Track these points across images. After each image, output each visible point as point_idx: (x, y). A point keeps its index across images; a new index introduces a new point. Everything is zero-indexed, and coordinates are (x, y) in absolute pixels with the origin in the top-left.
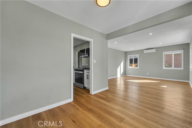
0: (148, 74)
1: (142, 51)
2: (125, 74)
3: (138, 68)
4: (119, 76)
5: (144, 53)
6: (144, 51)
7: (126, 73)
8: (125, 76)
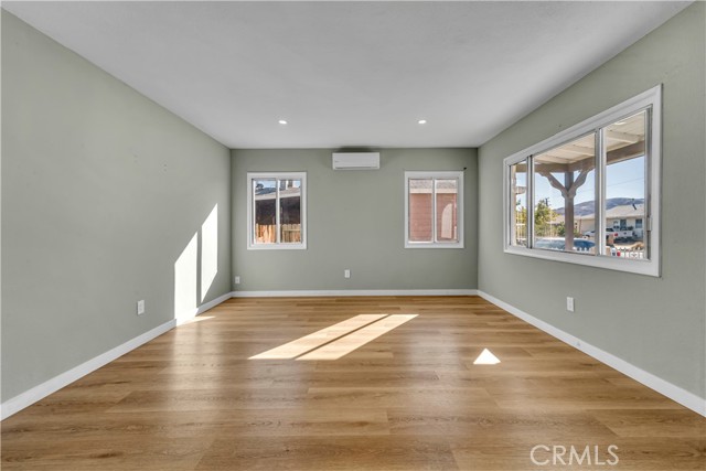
0: (347, 274)
1: (325, 155)
2: (232, 287)
3: (304, 246)
4: (186, 310)
5: (335, 166)
6: (336, 156)
7: (237, 280)
8: (232, 300)
